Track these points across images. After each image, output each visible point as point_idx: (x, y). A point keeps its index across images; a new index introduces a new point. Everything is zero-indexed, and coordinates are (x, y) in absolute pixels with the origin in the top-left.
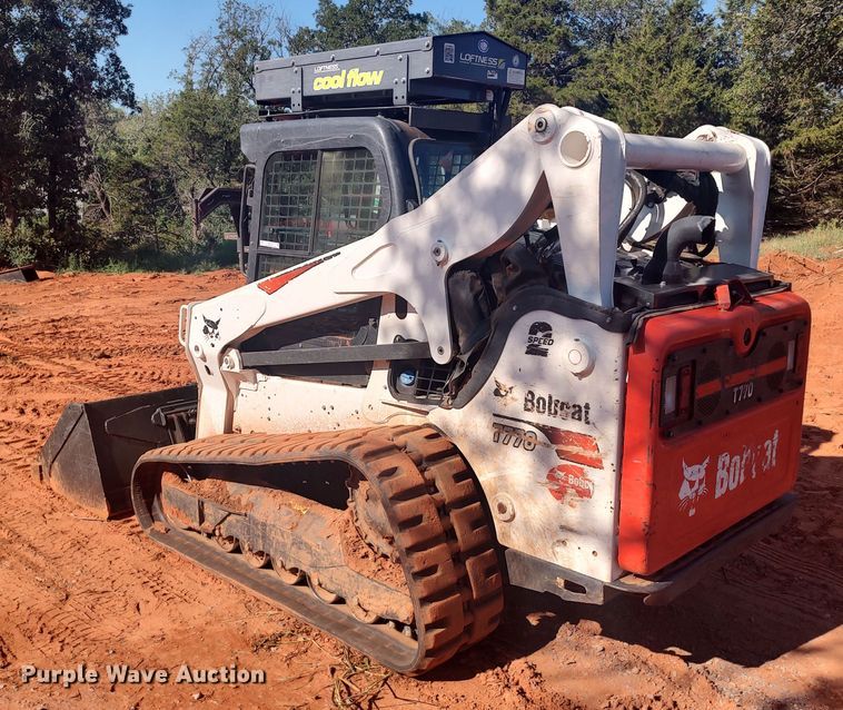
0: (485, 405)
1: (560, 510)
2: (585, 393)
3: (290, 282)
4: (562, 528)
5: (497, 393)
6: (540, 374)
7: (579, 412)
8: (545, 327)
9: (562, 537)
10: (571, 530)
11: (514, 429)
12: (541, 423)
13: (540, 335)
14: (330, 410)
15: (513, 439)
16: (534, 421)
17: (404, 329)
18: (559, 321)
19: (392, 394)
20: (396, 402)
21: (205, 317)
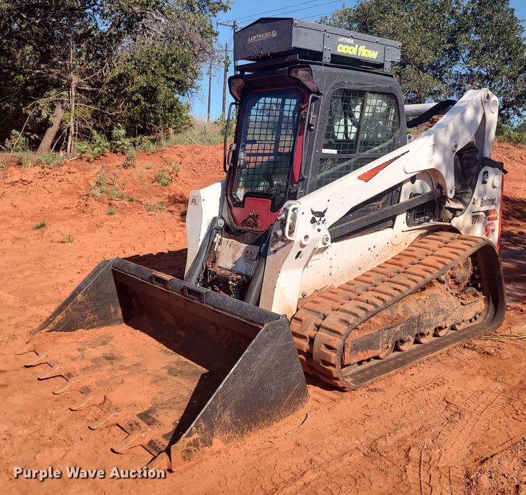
0: (470, 210)
2: (495, 194)
3: (380, 172)
5: (474, 203)
6: (485, 192)
7: (493, 202)
8: (487, 173)
11: (477, 216)
12: (485, 210)
13: (485, 176)
14: (373, 249)
15: (477, 220)
16: (483, 210)
17: (414, 189)
18: (490, 169)
19: (408, 225)
20: (410, 228)
21: (312, 211)
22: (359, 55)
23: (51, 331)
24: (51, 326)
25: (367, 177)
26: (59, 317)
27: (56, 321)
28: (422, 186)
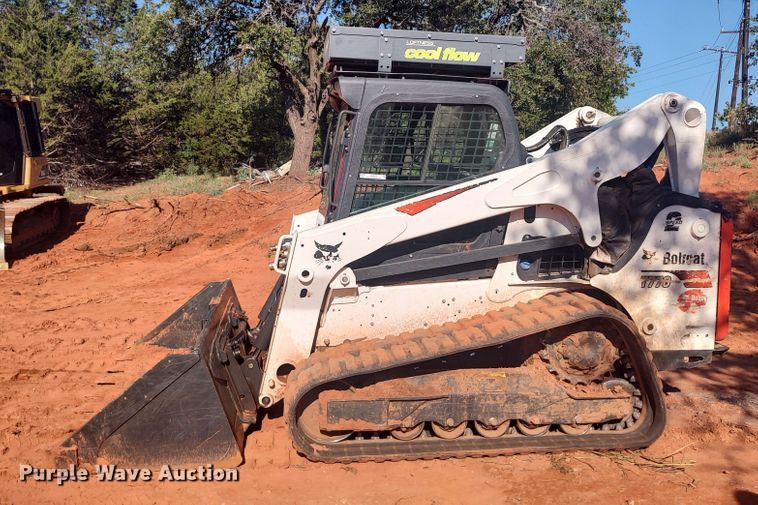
0: (636, 267)
1: (686, 317)
2: (701, 248)
3: (438, 204)
4: (688, 327)
5: (644, 257)
6: (674, 242)
7: (697, 259)
8: (677, 215)
9: (687, 333)
10: (693, 327)
11: (656, 277)
12: (674, 270)
13: (673, 219)
14: (451, 302)
15: (656, 283)
16: (670, 270)
17: (532, 230)
18: (684, 210)
19: (520, 277)
20: (524, 282)
21: (316, 244)
22: (444, 58)
23: (155, 344)
24: (155, 340)
25: (414, 210)
26: (163, 332)
27: (160, 335)
28: (549, 226)
